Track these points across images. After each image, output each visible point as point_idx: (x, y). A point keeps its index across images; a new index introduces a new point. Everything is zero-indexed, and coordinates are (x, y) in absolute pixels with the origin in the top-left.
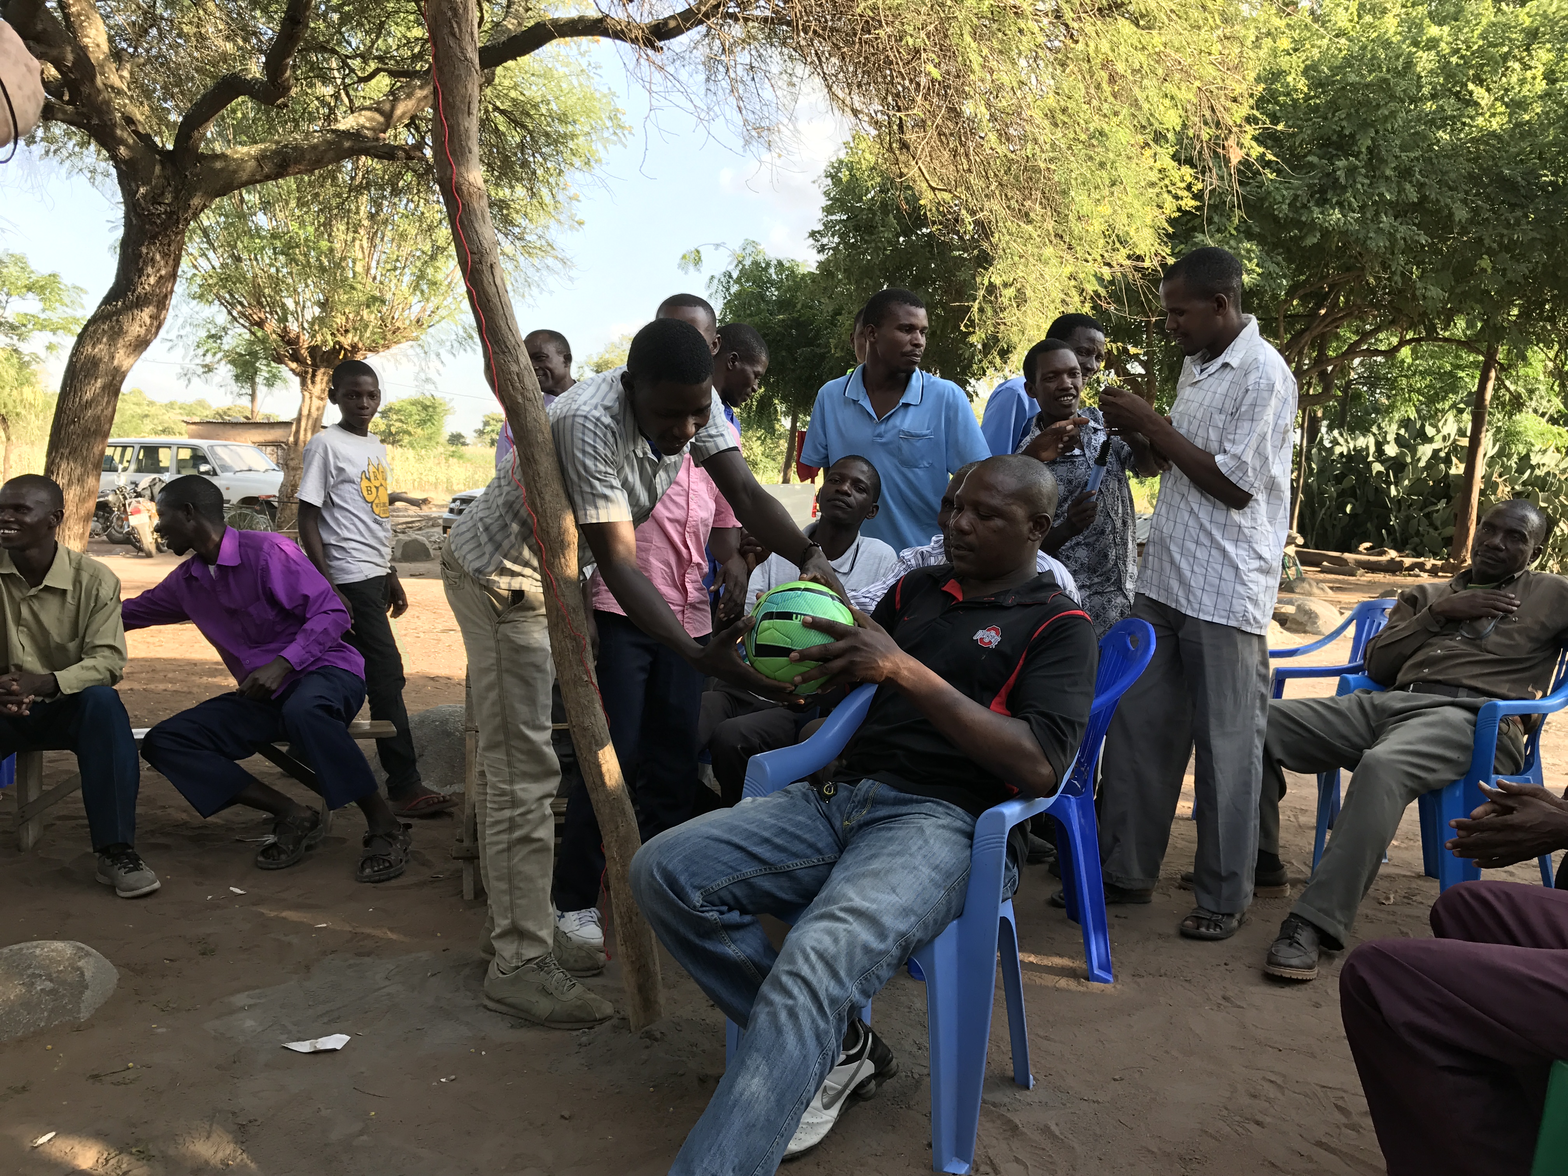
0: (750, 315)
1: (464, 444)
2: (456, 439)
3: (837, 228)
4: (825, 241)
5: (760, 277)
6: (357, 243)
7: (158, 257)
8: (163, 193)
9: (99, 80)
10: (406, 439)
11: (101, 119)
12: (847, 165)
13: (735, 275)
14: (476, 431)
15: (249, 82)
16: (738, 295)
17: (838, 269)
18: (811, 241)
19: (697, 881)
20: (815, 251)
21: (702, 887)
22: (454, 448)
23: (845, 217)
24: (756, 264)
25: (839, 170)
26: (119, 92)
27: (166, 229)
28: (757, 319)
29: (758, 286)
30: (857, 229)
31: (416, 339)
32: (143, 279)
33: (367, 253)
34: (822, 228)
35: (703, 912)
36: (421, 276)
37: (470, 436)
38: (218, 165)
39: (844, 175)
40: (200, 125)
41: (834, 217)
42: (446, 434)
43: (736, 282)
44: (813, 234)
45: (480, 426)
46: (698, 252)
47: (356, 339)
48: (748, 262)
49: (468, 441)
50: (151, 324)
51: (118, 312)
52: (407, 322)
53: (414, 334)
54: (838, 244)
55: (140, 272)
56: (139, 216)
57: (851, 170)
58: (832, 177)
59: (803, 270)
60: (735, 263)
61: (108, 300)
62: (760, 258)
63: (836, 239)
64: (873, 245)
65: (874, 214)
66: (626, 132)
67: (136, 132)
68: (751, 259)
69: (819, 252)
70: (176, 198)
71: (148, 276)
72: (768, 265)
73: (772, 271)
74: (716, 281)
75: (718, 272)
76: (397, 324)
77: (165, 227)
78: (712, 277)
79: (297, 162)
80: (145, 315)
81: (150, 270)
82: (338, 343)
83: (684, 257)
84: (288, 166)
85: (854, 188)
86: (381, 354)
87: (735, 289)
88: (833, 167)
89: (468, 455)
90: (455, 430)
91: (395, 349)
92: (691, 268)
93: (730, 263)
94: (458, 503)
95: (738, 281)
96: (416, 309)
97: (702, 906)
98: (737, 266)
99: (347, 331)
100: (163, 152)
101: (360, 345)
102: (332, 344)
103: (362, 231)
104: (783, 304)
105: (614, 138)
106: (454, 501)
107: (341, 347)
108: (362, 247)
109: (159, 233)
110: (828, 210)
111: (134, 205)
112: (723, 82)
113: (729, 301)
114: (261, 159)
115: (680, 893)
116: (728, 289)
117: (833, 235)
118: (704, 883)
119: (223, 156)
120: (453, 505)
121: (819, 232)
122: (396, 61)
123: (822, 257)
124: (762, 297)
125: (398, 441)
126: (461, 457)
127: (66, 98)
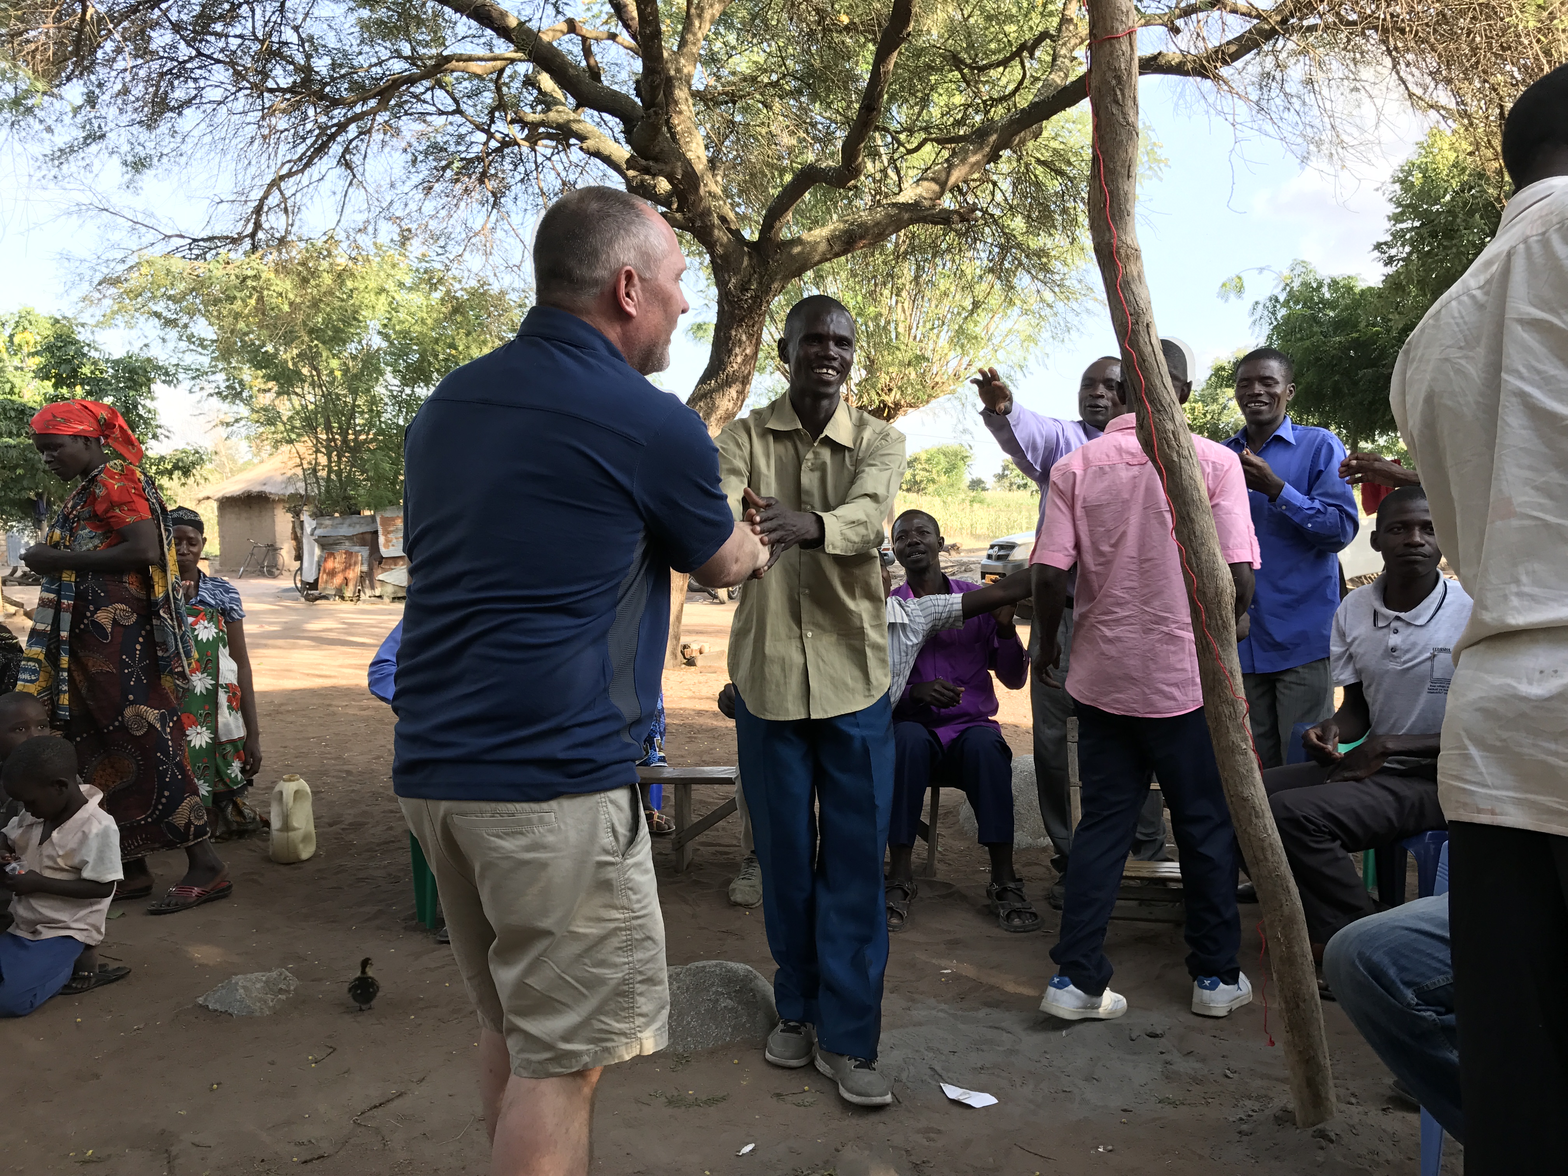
0: (1301, 339)
1: (984, 489)
2: (976, 484)
3: (1408, 236)
4: (1393, 252)
5: (1312, 299)
6: (900, 305)
7: (744, 338)
8: (749, 280)
9: (702, 191)
10: (931, 488)
11: (703, 222)
12: (1419, 167)
13: (1282, 298)
14: (995, 476)
15: (824, 170)
16: (1287, 319)
17: (1410, 281)
18: (1376, 254)
19: (1408, 977)
20: (1381, 264)
21: (1415, 984)
22: (973, 494)
23: (1417, 224)
24: (1305, 285)
25: (1410, 173)
26: (714, 197)
27: (751, 312)
28: (1308, 343)
29: (1309, 308)
30: (1433, 234)
31: (953, 392)
32: (732, 358)
33: (908, 314)
34: (1389, 238)
35: (1419, 1011)
36: (960, 331)
37: (990, 481)
38: (797, 250)
39: (1417, 178)
40: (781, 216)
41: (1404, 226)
42: (967, 479)
43: (1283, 306)
44: (1378, 246)
45: (1000, 471)
46: (1240, 278)
47: (898, 396)
48: (1296, 285)
49: (987, 486)
50: (738, 398)
51: (712, 391)
52: (945, 377)
53: (952, 387)
54: (1410, 254)
55: (730, 352)
56: (730, 302)
57: (1424, 172)
58: (1402, 182)
59: (1360, 286)
60: (1282, 285)
61: (704, 379)
62: (1310, 278)
63: (1408, 249)
64: (1454, 250)
65: (1455, 217)
66: (1162, 165)
67: (729, 230)
68: (1300, 279)
69: (1386, 265)
70: (760, 283)
71: (736, 355)
72: (1320, 285)
73: (1325, 290)
74: (1260, 307)
75: (1263, 296)
76: (937, 379)
77: (750, 309)
78: (1257, 303)
79: (862, 237)
80: (733, 392)
81: (737, 350)
82: (883, 401)
83: (1224, 285)
84: (855, 242)
85: (1430, 190)
86: (922, 409)
87: (1282, 312)
88: (1402, 171)
89: (988, 500)
90: (976, 476)
91: (934, 402)
92: (1232, 297)
93: (1276, 286)
94: (996, 549)
95: (1286, 304)
96: (953, 364)
97: (1417, 1004)
98: (1285, 289)
99: (890, 390)
100: (750, 244)
101: (902, 402)
102: (877, 402)
103: (904, 294)
104: (1339, 325)
105: (1150, 173)
106: (992, 547)
107: (885, 405)
108: (904, 311)
109: (745, 316)
110: (1397, 218)
111: (726, 294)
112: (1277, 100)
113: (1275, 327)
114: (831, 240)
115: (1389, 988)
116: (1274, 313)
117: (1403, 245)
118: (1418, 980)
119: (799, 241)
120: (991, 552)
121: (1385, 243)
122: (940, 129)
123: (1390, 270)
124: (1314, 319)
125: (924, 489)
126: (981, 502)
127: (675, 206)
